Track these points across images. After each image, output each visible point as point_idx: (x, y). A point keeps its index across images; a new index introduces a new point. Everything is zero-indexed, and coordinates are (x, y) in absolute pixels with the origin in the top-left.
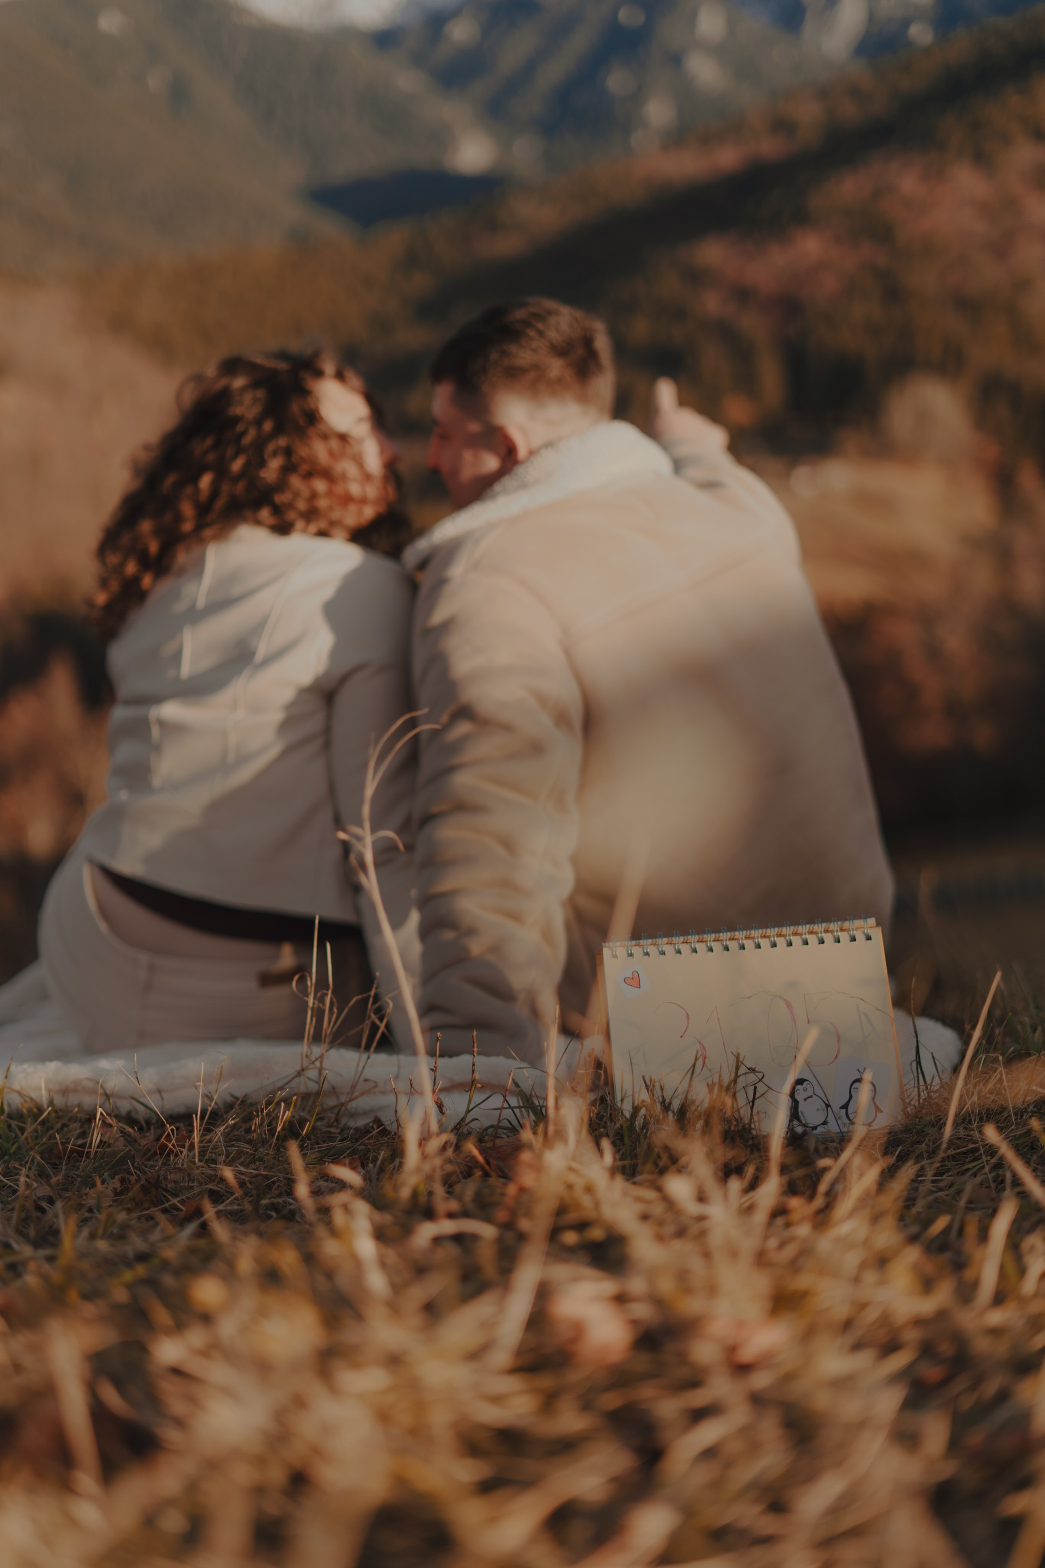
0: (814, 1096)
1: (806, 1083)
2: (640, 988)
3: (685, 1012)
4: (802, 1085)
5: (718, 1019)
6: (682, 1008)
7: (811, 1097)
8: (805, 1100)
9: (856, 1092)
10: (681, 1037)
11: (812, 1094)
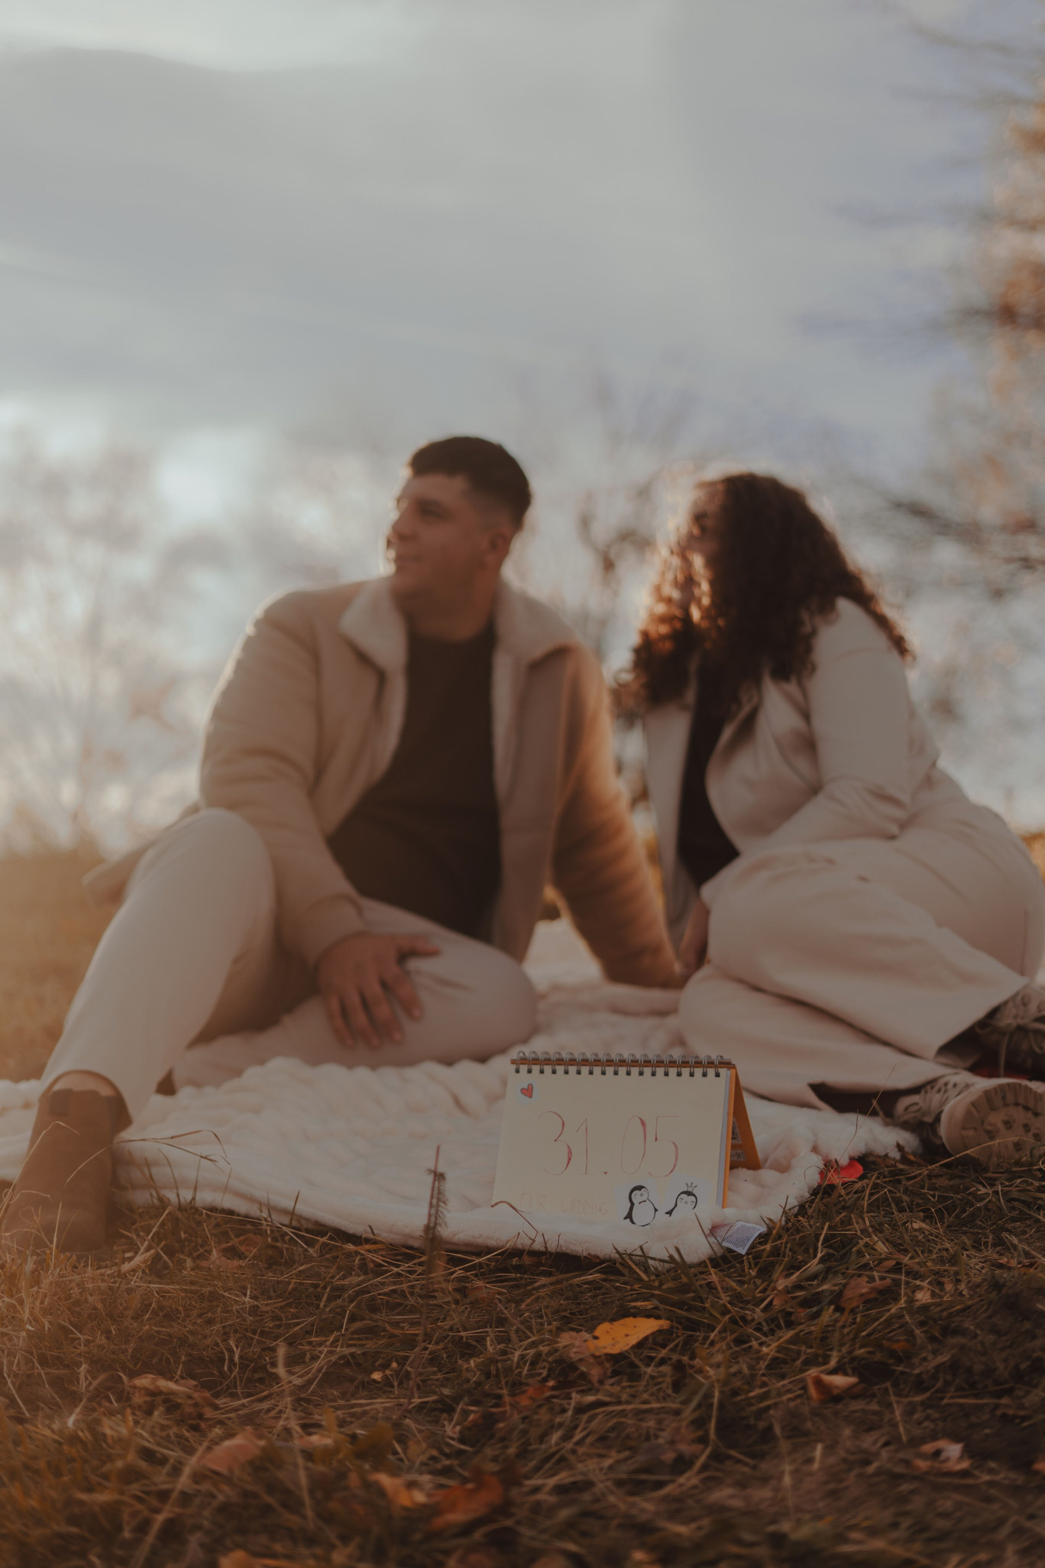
0: (647, 1201)
1: (643, 1189)
2: (531, 1097)
3: (562, 1122)
4: (640, 1190)
5: (586, 1130)
6: (560, 1117)
7: (645, 1201)
8: (640, 1203)
9: (681, 1202)
10: (555, 1140)
11: (646, 1199)
